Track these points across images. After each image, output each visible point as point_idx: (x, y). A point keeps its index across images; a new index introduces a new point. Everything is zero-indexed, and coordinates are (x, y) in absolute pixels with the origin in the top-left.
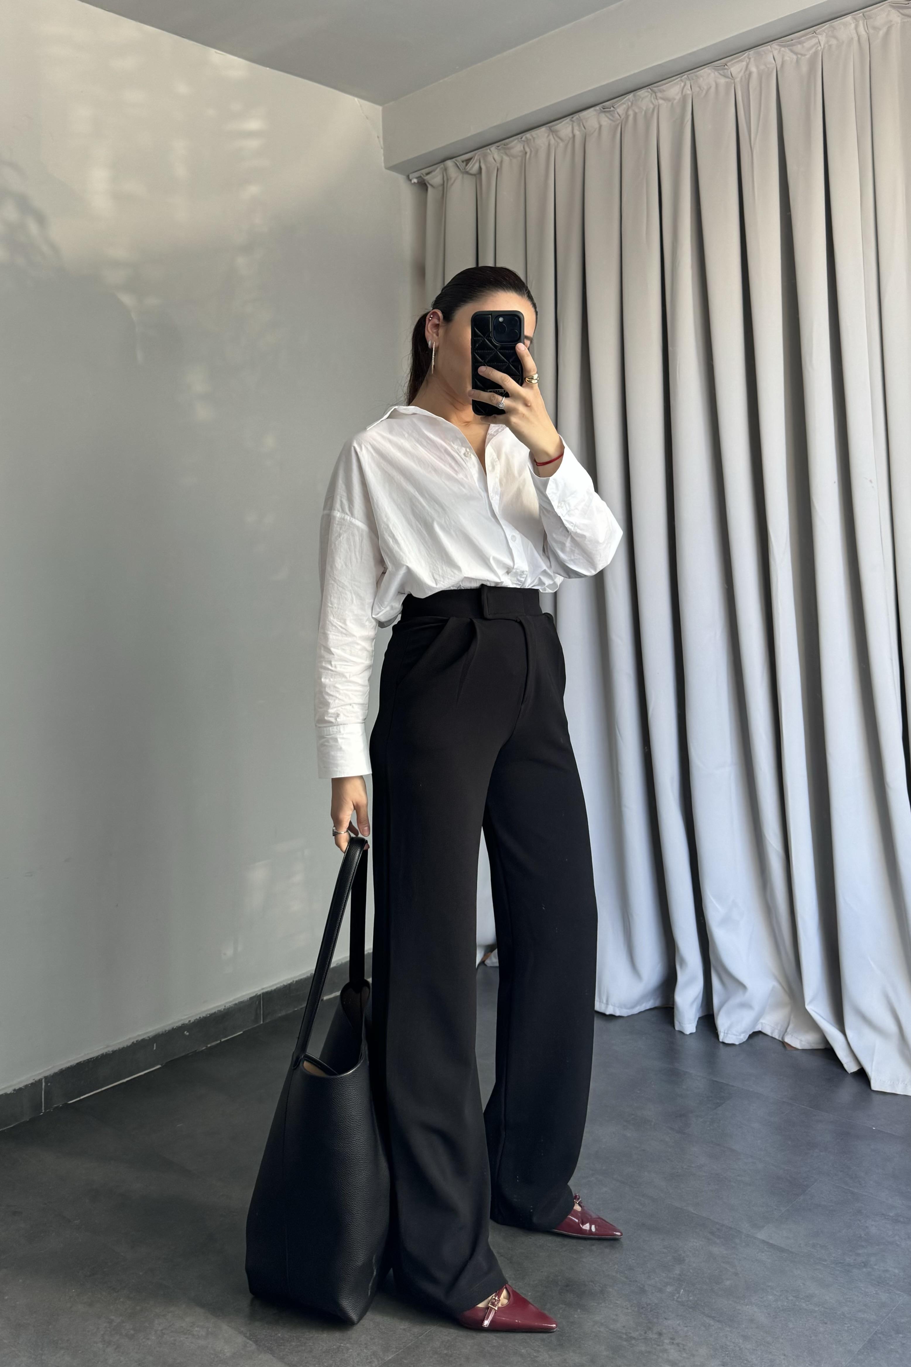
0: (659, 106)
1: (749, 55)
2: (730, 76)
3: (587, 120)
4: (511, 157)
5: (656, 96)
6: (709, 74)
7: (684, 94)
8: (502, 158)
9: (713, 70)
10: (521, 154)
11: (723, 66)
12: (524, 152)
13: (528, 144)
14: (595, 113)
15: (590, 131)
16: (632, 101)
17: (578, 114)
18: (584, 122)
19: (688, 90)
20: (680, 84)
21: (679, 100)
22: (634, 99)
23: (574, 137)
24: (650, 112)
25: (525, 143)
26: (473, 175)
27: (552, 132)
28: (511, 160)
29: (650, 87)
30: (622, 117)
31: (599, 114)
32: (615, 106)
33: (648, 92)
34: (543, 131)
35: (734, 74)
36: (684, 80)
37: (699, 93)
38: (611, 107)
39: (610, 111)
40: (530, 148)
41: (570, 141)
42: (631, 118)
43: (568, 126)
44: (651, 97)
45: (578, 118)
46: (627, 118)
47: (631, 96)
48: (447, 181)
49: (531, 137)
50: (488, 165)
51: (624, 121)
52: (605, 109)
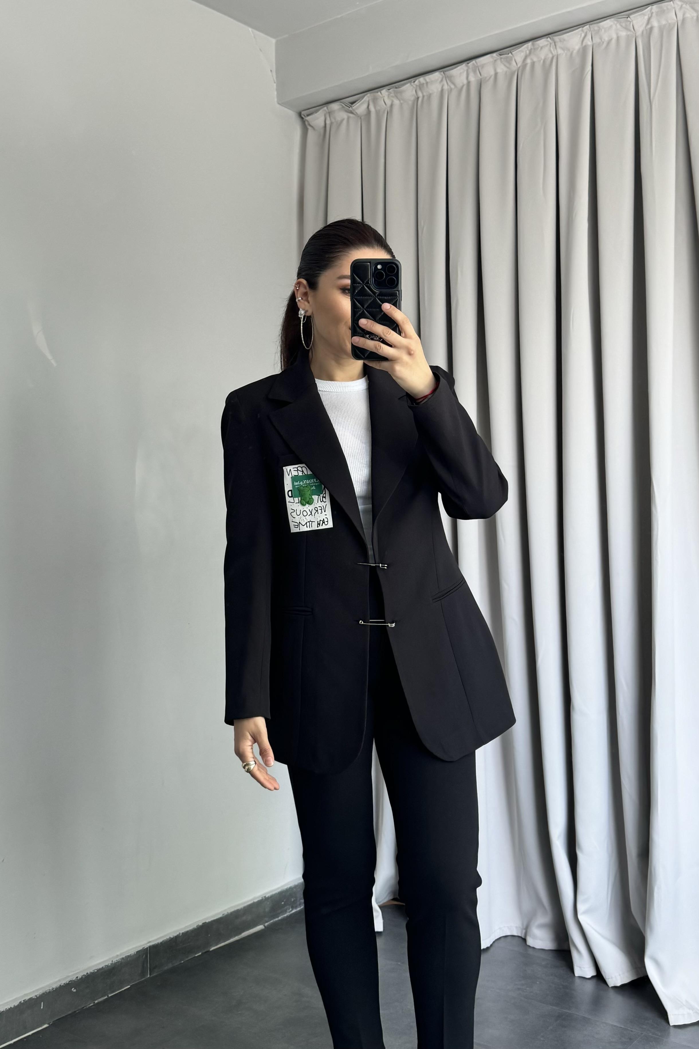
0: (558, 55)
1: (651, 9)
2: (633, 30)
3: (483, 66)
4: (402, 102)
5: (555, 45)
6: (611, 26)
7: (584, 44)
8: (393, 101)
9: (616, 22)
10: (412, 98)
11: (626, 19)
12: (416, 97)
13: (420, 89)
14: (491, 60)
15: (486, 77)
16: (531, 49)
17: (474, 60)
18: (480, 68)
19: (588, 42)
20: (581, 34)
21: (579, 49)
22: (532, 47)
23: (469, 83)
24: (548, 62)
25: (418, 87)
26: (359, 117)
27: (446, 77)
28: (401, 104)
29: (550, 36)
30: (519, 66)
31: (495, 61)
32: (513, 53)
33: (548, 41)
34: (437, 75)
35: (636, 27)
36: (585, 31)
37: (599, 45)
38: (508, 54)
39: (507, 58)
40: (422, 93)
41: (465, 88)
42: (528, 68)
43: (463, 72)
44: (550, 46)
45: (473, 64)
46: (524, 65)
47: (530, 44)
48: (331, 124)
49: (424, 82)
50: (378, 108)
51: (521, 68)
52: (502, 56)
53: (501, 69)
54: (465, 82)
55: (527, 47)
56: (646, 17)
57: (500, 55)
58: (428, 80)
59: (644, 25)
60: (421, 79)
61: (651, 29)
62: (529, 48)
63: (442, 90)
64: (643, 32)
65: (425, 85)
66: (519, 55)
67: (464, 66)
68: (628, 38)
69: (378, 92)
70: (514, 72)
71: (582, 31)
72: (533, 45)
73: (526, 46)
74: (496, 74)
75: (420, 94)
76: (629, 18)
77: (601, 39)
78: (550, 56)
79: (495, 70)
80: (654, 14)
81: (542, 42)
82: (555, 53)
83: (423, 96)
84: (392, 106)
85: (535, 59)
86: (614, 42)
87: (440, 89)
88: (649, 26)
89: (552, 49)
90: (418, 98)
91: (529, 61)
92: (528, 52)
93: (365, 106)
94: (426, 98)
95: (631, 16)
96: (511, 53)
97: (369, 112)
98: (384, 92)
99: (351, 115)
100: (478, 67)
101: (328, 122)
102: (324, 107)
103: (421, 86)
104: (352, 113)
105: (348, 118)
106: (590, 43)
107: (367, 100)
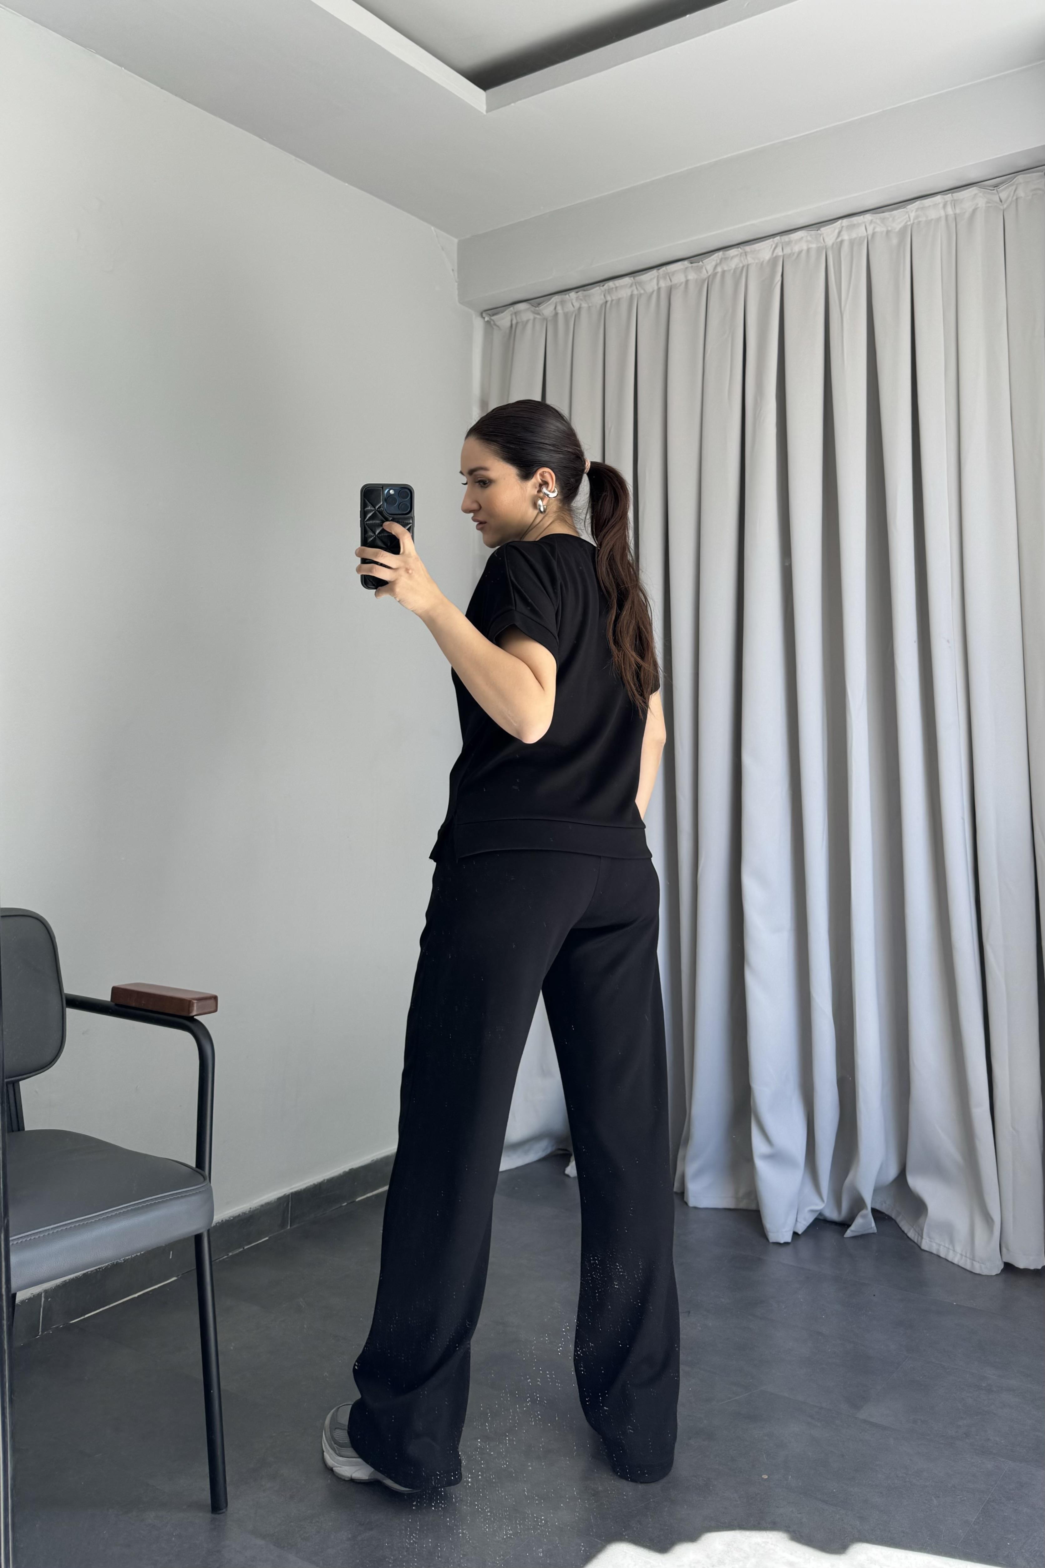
0: (748, 265)
1: (841, 223)
2: (822, 241)
3: (674, 273)
4: (590, 305)
5: (746, 255)
6: (802, 238)
7: (775, 255)
8: (581, 304)
9: (806, 234)
10: (601, 302)
11: (816, 231)
12: (605, 301)
13: (609, 293)
14: (682, 267)
15: (676, 284)
16: (722, 259)
17: (664, 266)
18: (670, 275)
19: (779, 252)
20: (772, 245)
21: (769, 260)
22: (723, 256)
23: (659, 289)
24: (739, 271)
25: (607, 292)
26: (545, 319)
27: (635, 283)
28: (589, 307)
29: (740, 246)
30: (710, 273)
31: (686, 268)
32: (704, 261)
33: (739, 251)
34: (627, 280)
35: (826, 240)
36: (776, 242)
37: (790, 255)
38: (699, 262)
39: (697, 266)
40: (611, 297)
41: (655, 293)
42: (719, 275)
43: (654, 278)
44: (741, 256)
45: (664, 271)
46: (715, 274)
47: (720, 253)
48: (517, 323)
49: (614, 286)
50: (566, 310)
51: (711, 277)
52: (693, 265)
53: (692, 276)
54: (656, 288)
55: (718, 255)
56: (837, 231)
57: (691, 263)
58: (617, 285)
59: (835, 238)
60: (611, 284)
61: (842, 242)
62: (720, 257)
63: (632, 296)
64: (833, 244)
65: (614, 289)
66: (709, 263)
67: (654, 272)
68: (819, 250)
69: (566, 295)
70: (706, 279)
71: (773, 241)
72: (723, 254)
73: (716, 255)
74: (687, 281)
75: (609, 298)
76: (819, 231)
77: (792, 250)
78: (741, 265)
79: (686, 277)
80: (844, 228)
81: (733, 252)
82: (745, 263)
83: (612, 301)
84: (580, 308)
85: (726, 268)
86: (804, 254)
87: (629, 294)
88: (839, 239)
89: (742, 259)
90: (606, 302)
91: (719, 269)
92: (718, 261)
93: (552, 308)
94: (614, 302)
95: (822, 229)
96: (702, 261)
97: (556, 314)
98: (573, 294)
99: (538, 316)
100: (668, 273)
101: (514, 322)
102: (510, 307)
103: (610, 291)
104: (538, 314)
105: (535, 319)
106: (781, 253)
107: (555, 301)
